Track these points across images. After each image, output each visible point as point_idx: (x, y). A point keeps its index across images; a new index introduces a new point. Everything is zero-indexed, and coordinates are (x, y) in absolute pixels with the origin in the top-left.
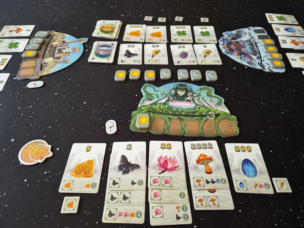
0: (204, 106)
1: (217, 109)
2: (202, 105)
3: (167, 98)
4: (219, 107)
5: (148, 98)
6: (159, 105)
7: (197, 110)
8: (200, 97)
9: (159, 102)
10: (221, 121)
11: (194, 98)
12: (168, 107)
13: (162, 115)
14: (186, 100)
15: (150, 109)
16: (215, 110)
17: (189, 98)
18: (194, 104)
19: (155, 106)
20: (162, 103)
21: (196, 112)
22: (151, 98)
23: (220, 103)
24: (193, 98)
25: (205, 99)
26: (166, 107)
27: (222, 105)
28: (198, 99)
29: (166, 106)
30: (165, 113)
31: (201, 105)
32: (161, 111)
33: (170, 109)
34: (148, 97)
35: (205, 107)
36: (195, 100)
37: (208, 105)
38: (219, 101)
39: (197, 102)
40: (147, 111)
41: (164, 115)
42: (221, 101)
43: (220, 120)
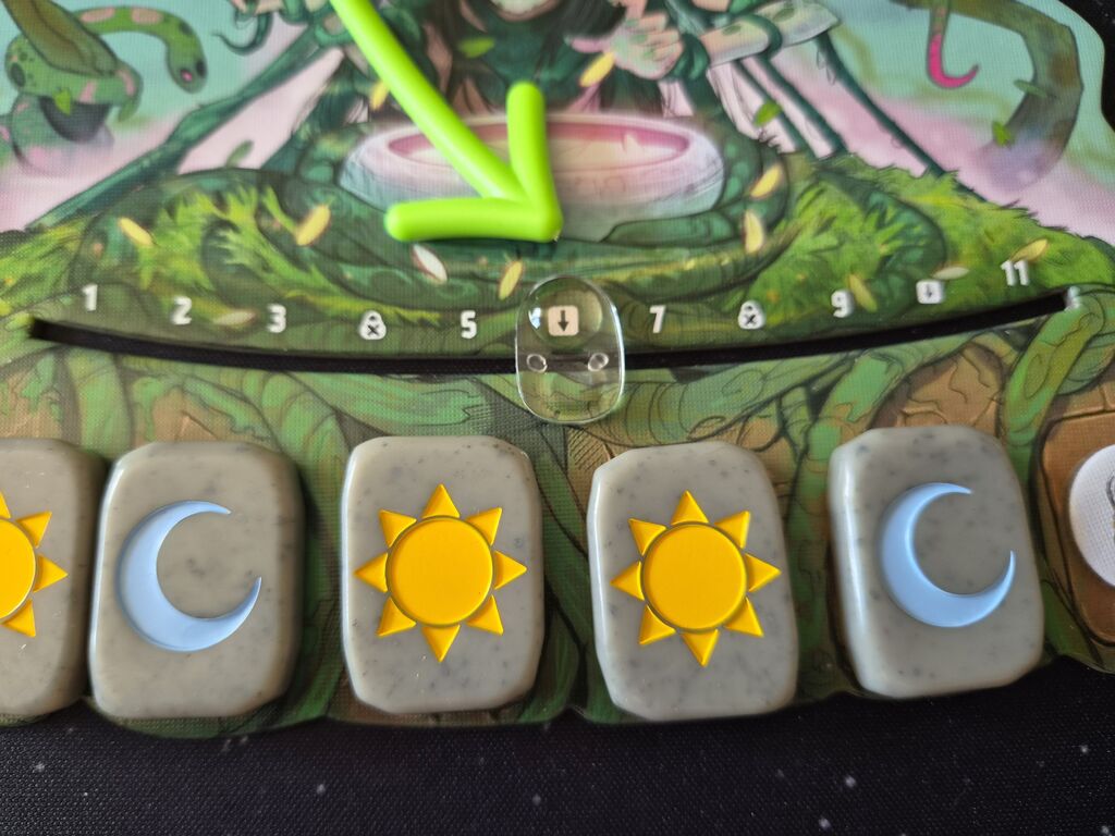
0: (839, 169)
1: (1025, 214)
2: (822, 148)
3: (312, 81)
4: (1040, 168)
5: (46, 104)
6: (203, 207)
7: (755, 240)
8: (786, 25)
9: (208, 155)
10: (1077, 406)
11: (714, 40)
12: (335, 228)
13: (251, 380)
14: (593, 75)
15: (76, 290)
16: (991, 220)
17: (640, 35)
18: (703, 149)
19: (147, 223)
20: (254, 161)
21: (744, 277)
22: (89, 91)
23: (1052, 96)
24: (692, 46)
25: (862, 51)
26: (309, 231)
27: (1075, 141)
28: (765, 56)
29: (299, 217)
30: (301, 341)
31: (804, 147)
32: (236, 318)
33: (365, 257)
34: (44, 79)
35: (865, 189)
36: (723, 76)
37: (905, 139)
38: (1044, 80)
39: (740, 101)
40: (41, 330)
41: (277, 388)
42: (1064, 68)
43: (1060, 400)
